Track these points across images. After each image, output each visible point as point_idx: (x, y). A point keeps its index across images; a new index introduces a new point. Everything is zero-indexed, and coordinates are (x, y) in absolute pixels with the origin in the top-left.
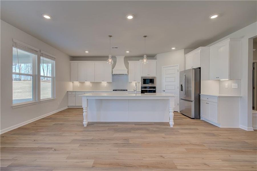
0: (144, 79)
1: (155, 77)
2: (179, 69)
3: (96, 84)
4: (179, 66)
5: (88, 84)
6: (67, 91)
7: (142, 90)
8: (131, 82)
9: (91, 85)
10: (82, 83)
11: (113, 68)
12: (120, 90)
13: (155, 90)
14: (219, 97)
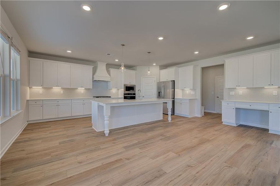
0: (126, 87)
1: (135, 85)
2: (155, 80)
3: (70, 90)
4: (155, 78)
5: (57, 90)
6: (27, 100)
7: (124, 96)
8: (111, 89)
9: (62, 92)
10: (48, 88)
11: (94, 74)
12: (104, 97)
13: (135, 96)
14: (190, 99)
